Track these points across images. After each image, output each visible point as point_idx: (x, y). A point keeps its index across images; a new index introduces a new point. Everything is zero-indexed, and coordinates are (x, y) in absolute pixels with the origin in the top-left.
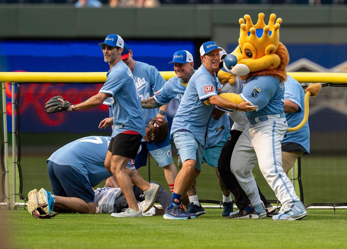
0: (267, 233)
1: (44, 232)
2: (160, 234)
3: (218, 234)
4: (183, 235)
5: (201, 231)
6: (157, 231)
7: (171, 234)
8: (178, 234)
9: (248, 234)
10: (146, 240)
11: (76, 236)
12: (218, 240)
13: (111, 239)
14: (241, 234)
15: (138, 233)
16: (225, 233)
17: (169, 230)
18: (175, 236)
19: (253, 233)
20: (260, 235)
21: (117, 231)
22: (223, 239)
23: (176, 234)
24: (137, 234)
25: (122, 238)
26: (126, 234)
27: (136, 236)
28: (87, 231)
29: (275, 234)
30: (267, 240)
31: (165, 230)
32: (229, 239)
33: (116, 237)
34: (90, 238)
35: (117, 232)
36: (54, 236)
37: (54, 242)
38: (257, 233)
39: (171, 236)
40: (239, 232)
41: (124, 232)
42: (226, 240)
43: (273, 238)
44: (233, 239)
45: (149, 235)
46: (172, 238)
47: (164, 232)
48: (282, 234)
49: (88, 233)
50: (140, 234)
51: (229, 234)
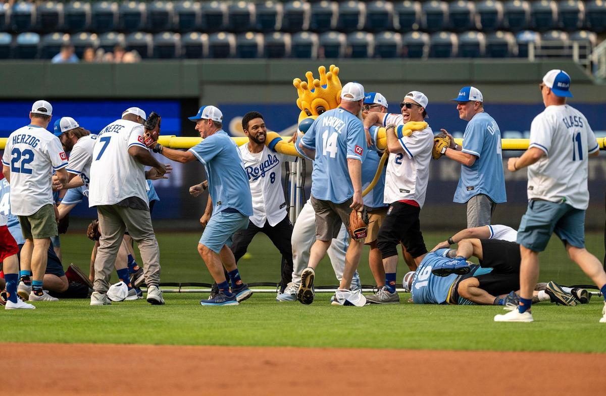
0: (265, 320)
1: (11, 320)
2: (143, 323)
3: (208, 322)
4: (168, 323)
5: (189, 319)
6: (139, 319)
7: (156, 322)
8: (163, 321)
9: (243, 321)
10: (126, 329)
11: (47, 325)
12: (209, 328)
13: (86, 329)
14: (234, 322)
15: (117, 321)
16: (216, 321)
17: (153, 317)
18: (159, 324)
19: (249, 320)
20: (257, 323)
21: (94, 319)
22: (215, 328)
23: (161, 322)
24: (116, 323)
25: (99, 327)
26: (103, 322)
27: (115, 325)
28: (59, 319)
29: (274, 322)
30: (264, 329)
31: (148, 317)
32: (221, 327)
33: (92, 326)
34: (62, 327)
35: (94, 321)
36: (21, 326)
37: (22, 332)
38: (253, 320)
39: (155, 325)
40: (232, 320)
41: (102, 320)
42: (218, 328)
43: (272, 326)
44: (226, 327)
45: (130, 323)
46: (156, 327)
47: (147, 320)
48: (282, 321)
49: (60, 322)
50: (119, 323)
51: (221, 322)
